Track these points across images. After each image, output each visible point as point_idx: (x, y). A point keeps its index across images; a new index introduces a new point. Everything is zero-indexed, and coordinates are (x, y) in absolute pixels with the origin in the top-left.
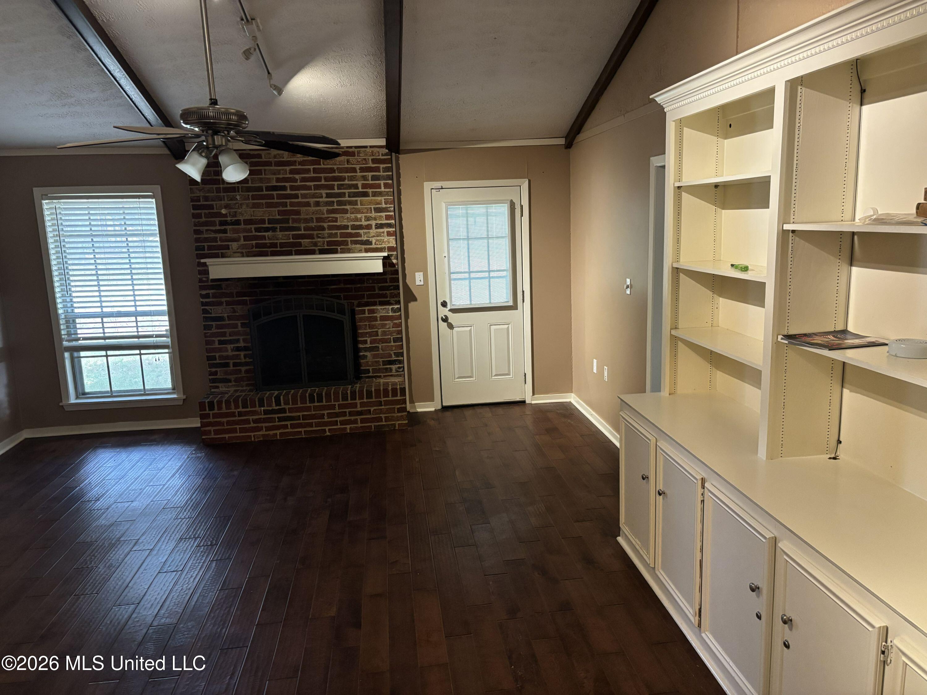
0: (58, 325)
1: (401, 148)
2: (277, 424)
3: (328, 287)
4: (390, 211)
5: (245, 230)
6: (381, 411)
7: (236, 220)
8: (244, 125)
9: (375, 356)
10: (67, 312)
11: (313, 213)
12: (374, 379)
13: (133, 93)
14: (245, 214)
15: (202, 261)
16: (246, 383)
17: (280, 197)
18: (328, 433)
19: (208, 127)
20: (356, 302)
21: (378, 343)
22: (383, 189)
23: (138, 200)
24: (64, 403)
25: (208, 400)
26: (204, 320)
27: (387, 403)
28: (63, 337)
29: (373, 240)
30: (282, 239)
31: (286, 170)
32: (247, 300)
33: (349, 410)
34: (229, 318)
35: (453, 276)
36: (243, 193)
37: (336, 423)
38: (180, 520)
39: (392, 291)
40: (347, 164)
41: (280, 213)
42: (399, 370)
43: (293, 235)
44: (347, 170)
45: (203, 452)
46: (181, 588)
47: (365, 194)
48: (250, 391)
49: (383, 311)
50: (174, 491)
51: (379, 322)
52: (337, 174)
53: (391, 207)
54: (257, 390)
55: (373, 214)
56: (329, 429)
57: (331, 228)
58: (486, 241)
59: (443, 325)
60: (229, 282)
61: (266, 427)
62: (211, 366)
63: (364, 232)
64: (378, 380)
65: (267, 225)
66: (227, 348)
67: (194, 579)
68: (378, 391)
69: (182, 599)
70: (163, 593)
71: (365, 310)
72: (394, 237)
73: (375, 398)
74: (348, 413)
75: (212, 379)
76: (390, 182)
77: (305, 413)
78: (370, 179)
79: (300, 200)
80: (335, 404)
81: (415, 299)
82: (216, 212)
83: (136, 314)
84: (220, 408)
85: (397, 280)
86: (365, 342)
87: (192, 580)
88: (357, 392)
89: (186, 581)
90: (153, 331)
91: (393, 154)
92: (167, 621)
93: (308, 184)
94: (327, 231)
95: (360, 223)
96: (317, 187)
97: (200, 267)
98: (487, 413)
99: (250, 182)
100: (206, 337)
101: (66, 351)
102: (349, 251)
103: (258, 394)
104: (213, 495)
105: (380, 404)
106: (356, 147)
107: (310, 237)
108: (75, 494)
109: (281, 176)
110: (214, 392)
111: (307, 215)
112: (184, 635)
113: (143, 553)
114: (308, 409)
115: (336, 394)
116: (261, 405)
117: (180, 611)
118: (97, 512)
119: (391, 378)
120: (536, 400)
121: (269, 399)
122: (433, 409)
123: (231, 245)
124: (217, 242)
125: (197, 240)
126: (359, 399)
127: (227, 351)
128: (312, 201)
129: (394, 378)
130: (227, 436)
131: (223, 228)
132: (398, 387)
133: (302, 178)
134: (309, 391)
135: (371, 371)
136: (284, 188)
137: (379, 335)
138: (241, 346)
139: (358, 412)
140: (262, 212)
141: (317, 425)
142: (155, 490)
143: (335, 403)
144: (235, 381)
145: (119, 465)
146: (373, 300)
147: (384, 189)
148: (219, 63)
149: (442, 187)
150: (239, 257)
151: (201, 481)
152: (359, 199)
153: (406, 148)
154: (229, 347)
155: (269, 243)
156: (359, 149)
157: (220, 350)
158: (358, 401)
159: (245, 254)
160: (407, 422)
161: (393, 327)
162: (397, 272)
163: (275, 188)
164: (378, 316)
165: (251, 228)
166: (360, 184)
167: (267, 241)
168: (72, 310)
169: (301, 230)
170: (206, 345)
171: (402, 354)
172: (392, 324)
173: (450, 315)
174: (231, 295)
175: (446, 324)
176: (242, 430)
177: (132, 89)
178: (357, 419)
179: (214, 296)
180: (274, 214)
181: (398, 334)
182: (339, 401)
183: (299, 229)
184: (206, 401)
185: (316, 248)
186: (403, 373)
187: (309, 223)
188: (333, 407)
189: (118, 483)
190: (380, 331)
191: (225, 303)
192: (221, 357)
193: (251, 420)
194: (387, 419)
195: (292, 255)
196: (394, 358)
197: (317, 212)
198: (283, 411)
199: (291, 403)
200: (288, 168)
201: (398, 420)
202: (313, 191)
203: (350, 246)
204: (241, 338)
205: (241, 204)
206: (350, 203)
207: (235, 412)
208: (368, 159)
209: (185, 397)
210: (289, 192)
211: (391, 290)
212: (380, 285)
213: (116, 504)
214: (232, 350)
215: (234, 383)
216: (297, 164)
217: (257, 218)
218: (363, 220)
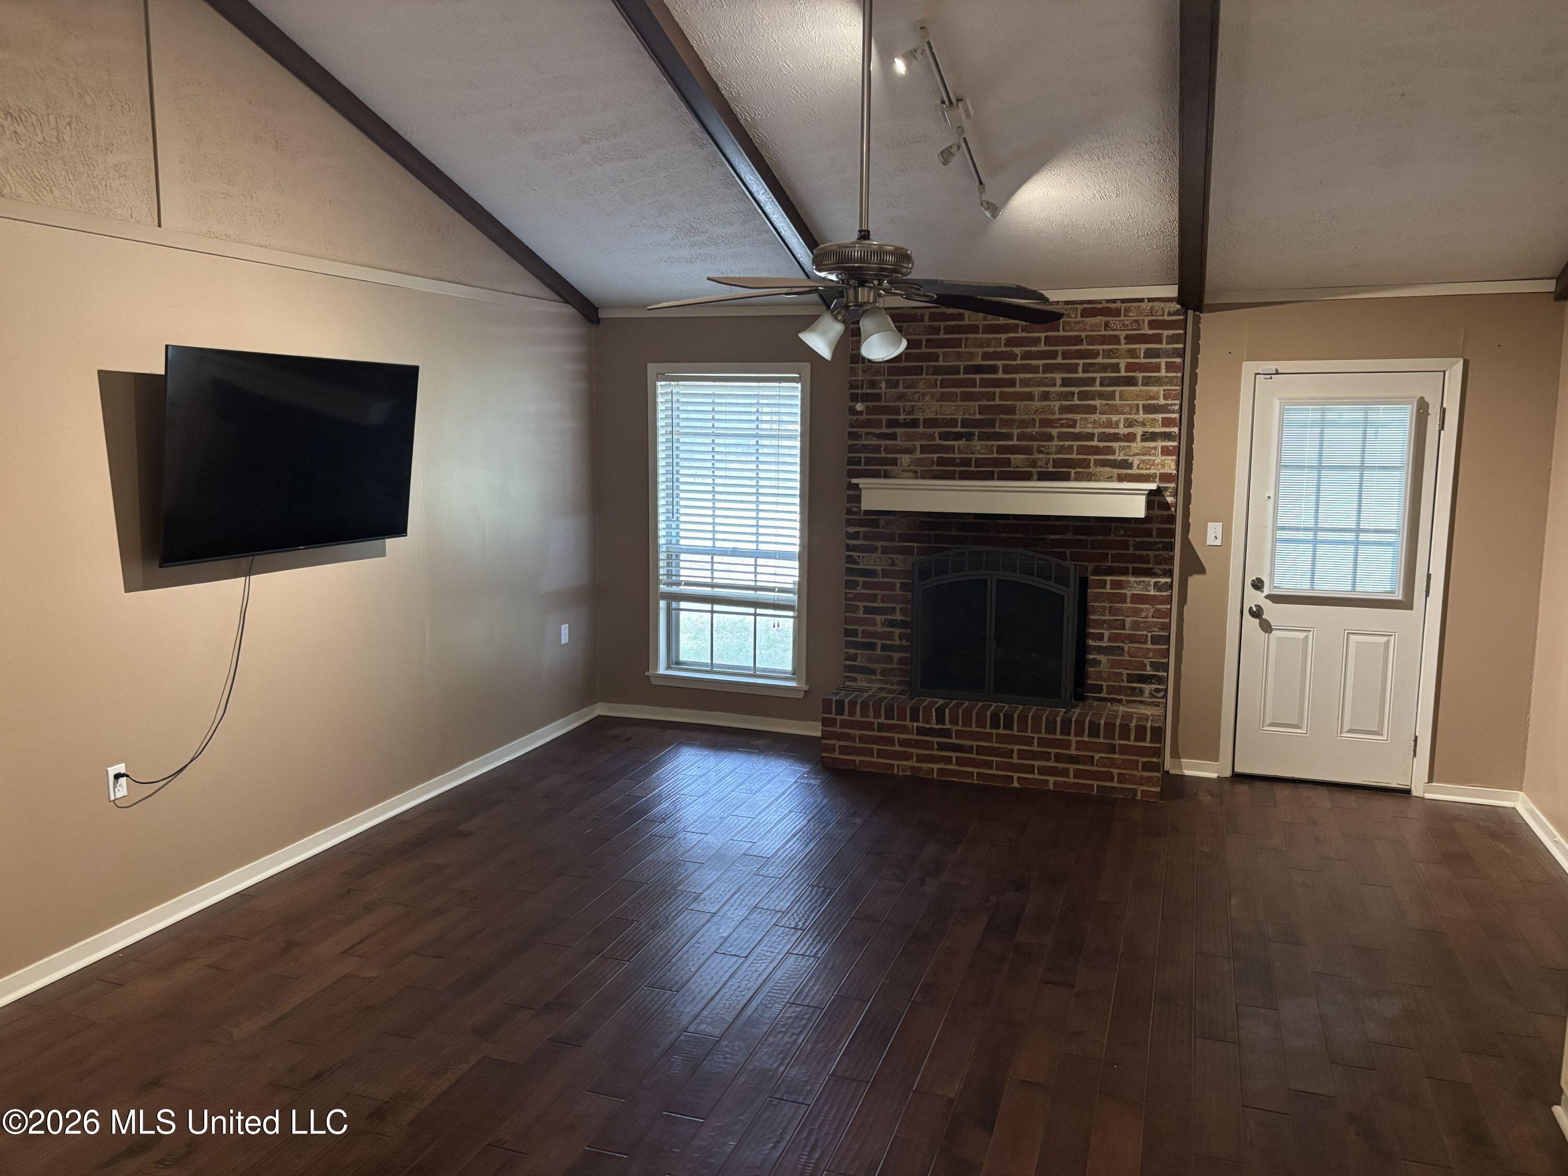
0: (657, 560)
1: (1206, 302)
2: (935, 753)
3: (1045, 536)
4: (1173, 412)
5: (923, 436)
6: (1112, 763)
7: (911, 419)
8: (904, 270)
9: (1114, 664)
10: (670, 544)
11: (1036, 411)
12: (1109, 704)
13: (782, 224)
14: (928, 411)
15: (854, 481)
16: (898, 679)
17: (985, 383)
18: (1016, 784)
19: (850, 275)
20: (1091, 566)
21: (1123, 642)
22: (1163, 373)
23: (777, 384)
24: (650, 673)
25: (837, 698)
26: (848, 572)
27: (1124, 750)
28: (661, 577)
29: (1136, 461)
30: (979, 453)
31: (1000, 339)
32: (914, 547)
33: (1057, 751)
34: (885, 573)
35: (1280, 534)
36: (928, 377)
37: (1031, 769)
38: (762, 878)
39: (1160, 552)
40: (1105, 330)
41: (982, 409)
42: (1155, 694)
43: (998, 446)
44: (1103, 340)
45: (819, 779)
46: (739, 984)
47: (1131, 382)
48: (902, 692)
49: (1136, 585)
50: (764, 830)
51: (1129, 605)
52: (1084, 347)
53: (1175, 404)
54: (911, 694)
55: (1141, 416)
56: (1019, 778)
57: (1062, 437)
58: (1357, 473)
59: (1251, 623)
60: (890, 517)
61: (917, 755)
62: (849, 645)
63: (1120, 446)
64: (1116, 707)
65: (959, 429)
66: (875, 619)
67: (759, 975)
68: (1110, 726)
69: (736, 1002)
70: (712, 985)
71: (1106, 581)
72: (1174, 458)
73: (1105, 738)
74: (1053, 756)
75: (849, 665)
76: (1178, 360)
77: (982, 744)
78: (1142, 355)
79: (1017, 389)
80: (1034, 737)
81: (1200, 569)
82: (884, 406)
83: (756, 554)
84: (852, 713)
85: (1172, 534)
86: (1100, 637)
87: (756, 975)
88: (1073, 722)
89: (747, 975)
90: (775, 582)
91: (1190, 312)
92: (707, 1030)
93: (1033, 362)
94: (1055, 443)
95: (1116, 431)
96: (1048, 369)
97: (850, 490)
98: (1323, 799)
99: (941, 359)
100: (846, 599)
101: (663, 599)
102: (1089, 477)
103: (913, 699)
104: (817, 850)
105: (1112, 749)
106: (1123, 301)
107: (1028, 451)
108: (639, 808)
109: (991, 350)
110: (848, 687)
111: (1026, 414)
112: (726, 1058)
113: (701, 916)
114: (988, 737)
115: (1037, 719)
116: (915, 718)
117: (729, 1019)
118: (659, 839)
119: (1140, 706)
120: (1434, 793)
121: (927, 710)
122: (1214, 775)
123: (901, 458)
124: (881, 453)
125: (852, 449)
126: (1075, 735)
127: (876, 624)
128: (1037, 391)
129: (1144, 707)
130: (857, 759)
131: (891, 431)
132: (1149, 725)
133: (1026, 352)
134: (993, 707)
135: (1104, 688)
136: (993, 369)
137: (1127, 628)
138: (897, 620)
139: (1071, 756)
140: (955, 408)
141: (1000, 766)
142: (740, 822)
143: (1034, 735)
144: (882, 674)
145: (702, 776)
146: (1121, 565)
147: (1166, 372)
148: (906, 172)
149: (1277, 370)
150: (909, 478)
151: (804, 823)
152: (1118, 389)
153: (1217, 302)
154: (879, 618)
155: (960, 458)
156: (1128, 304)
157: (864, 622)
158: (1073, 739)
159: (919, 474)
160: (1158, 789)
161: (1153, 617)
162: (1172, 519)
163: (979, 369)
164: (1129, 593)
165: (934, 433)
166: (1123, 363)
167: (957, 456)
168: (677, 540)
169: (1012, 440)
170: (847, 611)
171: (1165, 667)
172: (1152, 610)
173: (1267, 605)
174: (891, 538)
175: (1257, 621)
176: (881, 754)
177: (781, 219)
178: (1069, 769)
179: (867, 537)
180: (972, 412)
181: (1162, 629)
182: (1040, 732)
183: (1009, 437)
184: (834, 699)
185: (1034, 470)
186: (1164, 701)
187: (1027, 427)
188: (1029, 741)
189: (695, 803)
190: (1128, 620)
191: (880, 549)
192: (866, 634)
193: (896, 739)
194: (1122, 778)
195: (993, 479)
196: (1149, 671)
197: (1043, 410)
198: (947, 733)
199: (960, 723)
200: (1004, 337)
201: (1142, 785)
202: (1041, 375)
203: (1092, 469)
204: (898, 607)
205: (923, 394)
206: (1101, 396)
207: (874, 723)
208: (1143, 321)
209: (807, 688)
210: (1000, 375)
211: (1158, 549)
212: (1138, 539)
213: (685, 833)
214: (883, 624)
215: (879, 678)
216: (1020, 330)
217: (944, 417)
218: (1121, 425)
